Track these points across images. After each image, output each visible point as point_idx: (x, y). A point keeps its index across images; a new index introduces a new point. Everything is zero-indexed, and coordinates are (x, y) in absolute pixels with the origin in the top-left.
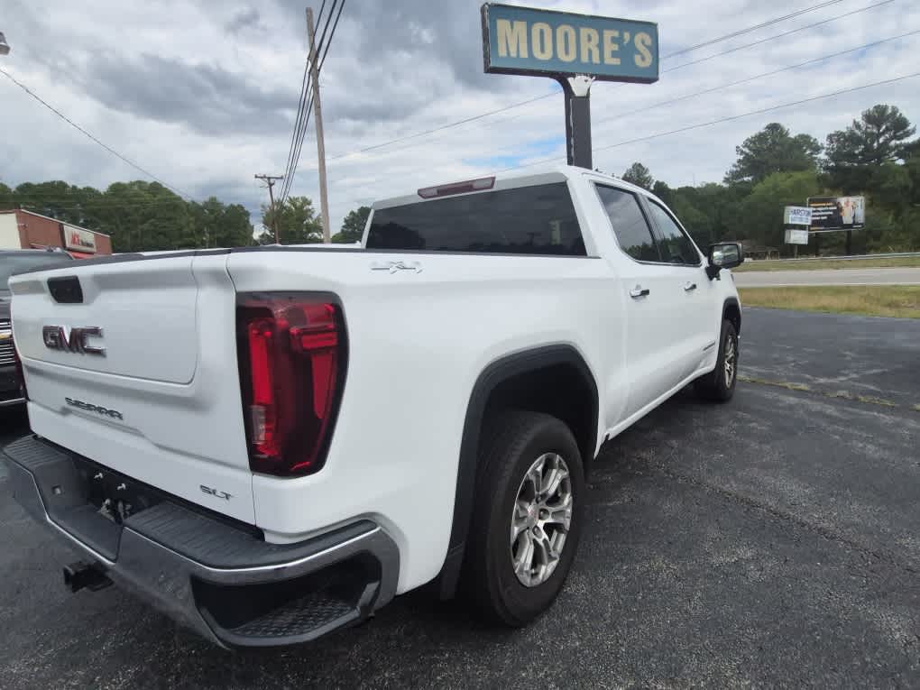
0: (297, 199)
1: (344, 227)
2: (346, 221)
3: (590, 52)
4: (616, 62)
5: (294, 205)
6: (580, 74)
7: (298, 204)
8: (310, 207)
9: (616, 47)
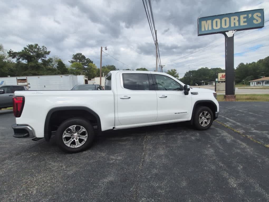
0: (173, 70)
1: (185, 76)
2: (185, 74)
3: (235, 23)
4: (246, 24)
5: (172, 71)
6: (230, 30)
7: (173, 71)
8: (176, 71)
9: (245, 20)
